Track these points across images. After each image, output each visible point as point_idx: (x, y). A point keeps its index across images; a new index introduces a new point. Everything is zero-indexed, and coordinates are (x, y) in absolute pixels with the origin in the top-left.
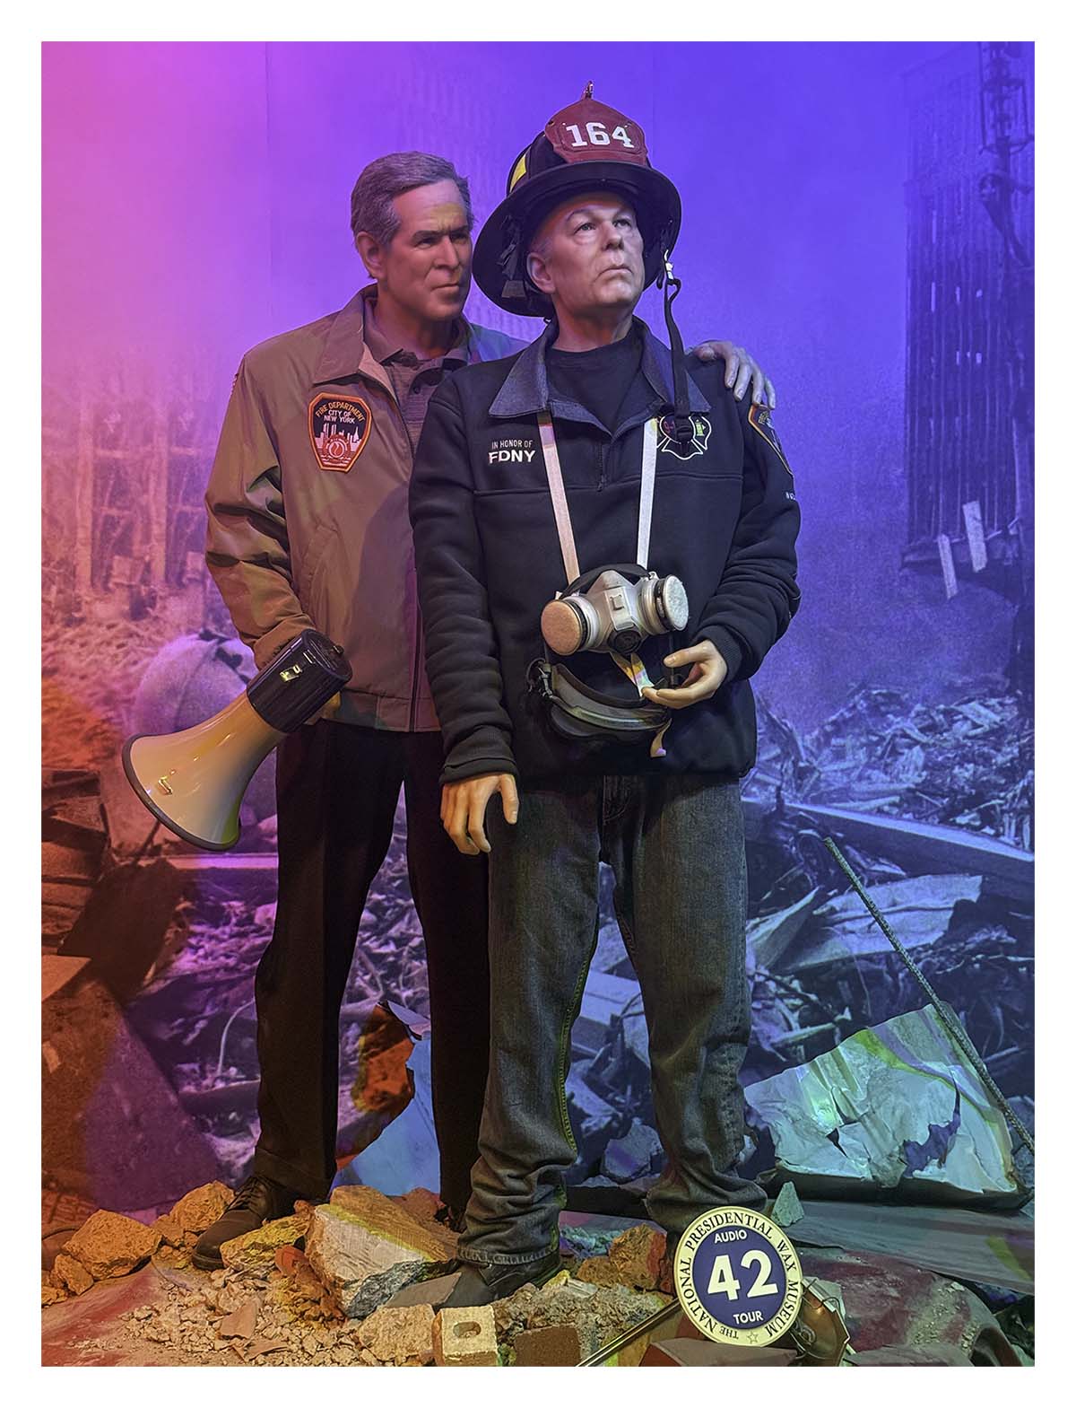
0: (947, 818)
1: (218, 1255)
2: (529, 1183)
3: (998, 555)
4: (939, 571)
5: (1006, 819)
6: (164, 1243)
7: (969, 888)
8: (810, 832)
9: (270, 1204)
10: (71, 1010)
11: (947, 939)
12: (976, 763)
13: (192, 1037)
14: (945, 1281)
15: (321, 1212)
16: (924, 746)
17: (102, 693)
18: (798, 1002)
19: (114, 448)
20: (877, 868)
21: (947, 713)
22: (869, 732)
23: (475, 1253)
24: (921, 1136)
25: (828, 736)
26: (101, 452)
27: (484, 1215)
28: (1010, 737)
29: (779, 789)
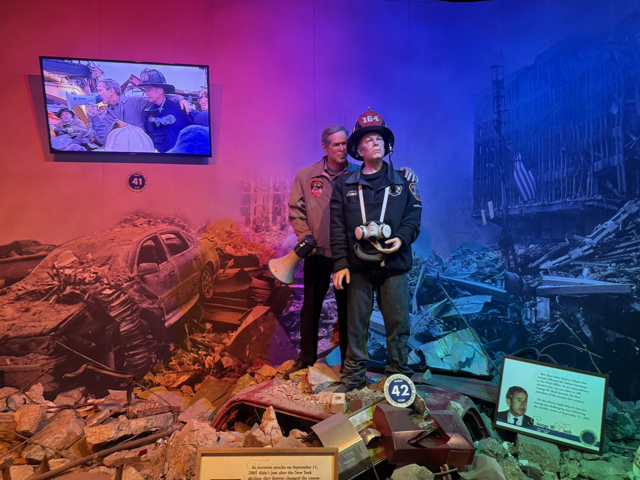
0: (483, 281)
1: (288, 376)
2: (357, 365)
3: (497, 215)
4: (481, 219)
5: (498, 281)
6: (278, 373)
7: (489, 299)
8: (446, 283)
9: (302, 365)
10: (266, 318)
11: (482, 311)
12: (490, 267)
13: (293, 326)
14: (463, 396)
15: (311, 369)
16: (477, 263)
17: (274, 247)
18: (442, 325)
19: (277, 191)
20: (464, 293)
21: (483, 254)
22: (462, 259)
23: (344, 380)
24: (464, 360)
25: (451, 260)
26: (275, 192)
27: (346, 372)
28: (500, 261)
29: (438, 272)
